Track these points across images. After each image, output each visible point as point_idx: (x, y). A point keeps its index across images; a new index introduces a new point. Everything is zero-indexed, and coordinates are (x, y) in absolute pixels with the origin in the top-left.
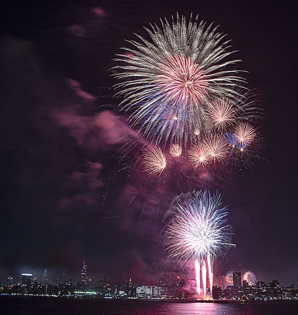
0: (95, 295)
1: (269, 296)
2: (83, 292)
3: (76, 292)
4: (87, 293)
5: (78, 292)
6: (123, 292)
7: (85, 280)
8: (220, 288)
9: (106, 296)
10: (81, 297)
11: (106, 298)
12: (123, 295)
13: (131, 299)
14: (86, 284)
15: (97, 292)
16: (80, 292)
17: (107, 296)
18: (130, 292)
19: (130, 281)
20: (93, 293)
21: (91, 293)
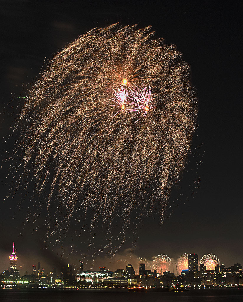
0: (27, 285)
1: (230, 282)
2: (13, 282)
3: (5, 282)
4: (18, 282)
5: (8, 282)
6: (60, 280)
7: (15, 266)
8: (172, 273)
9: (39, 286)
10: (10, 287)
11: (40, 287)
12: (59, 284)
13: (70, 289)
14: (16, 271)
15: (29, 281)
16: (10, 282)
17: (41, 286)
18: (67, 280)
19: (68, 267)
20: (25, 282)
21: (22, 282)
